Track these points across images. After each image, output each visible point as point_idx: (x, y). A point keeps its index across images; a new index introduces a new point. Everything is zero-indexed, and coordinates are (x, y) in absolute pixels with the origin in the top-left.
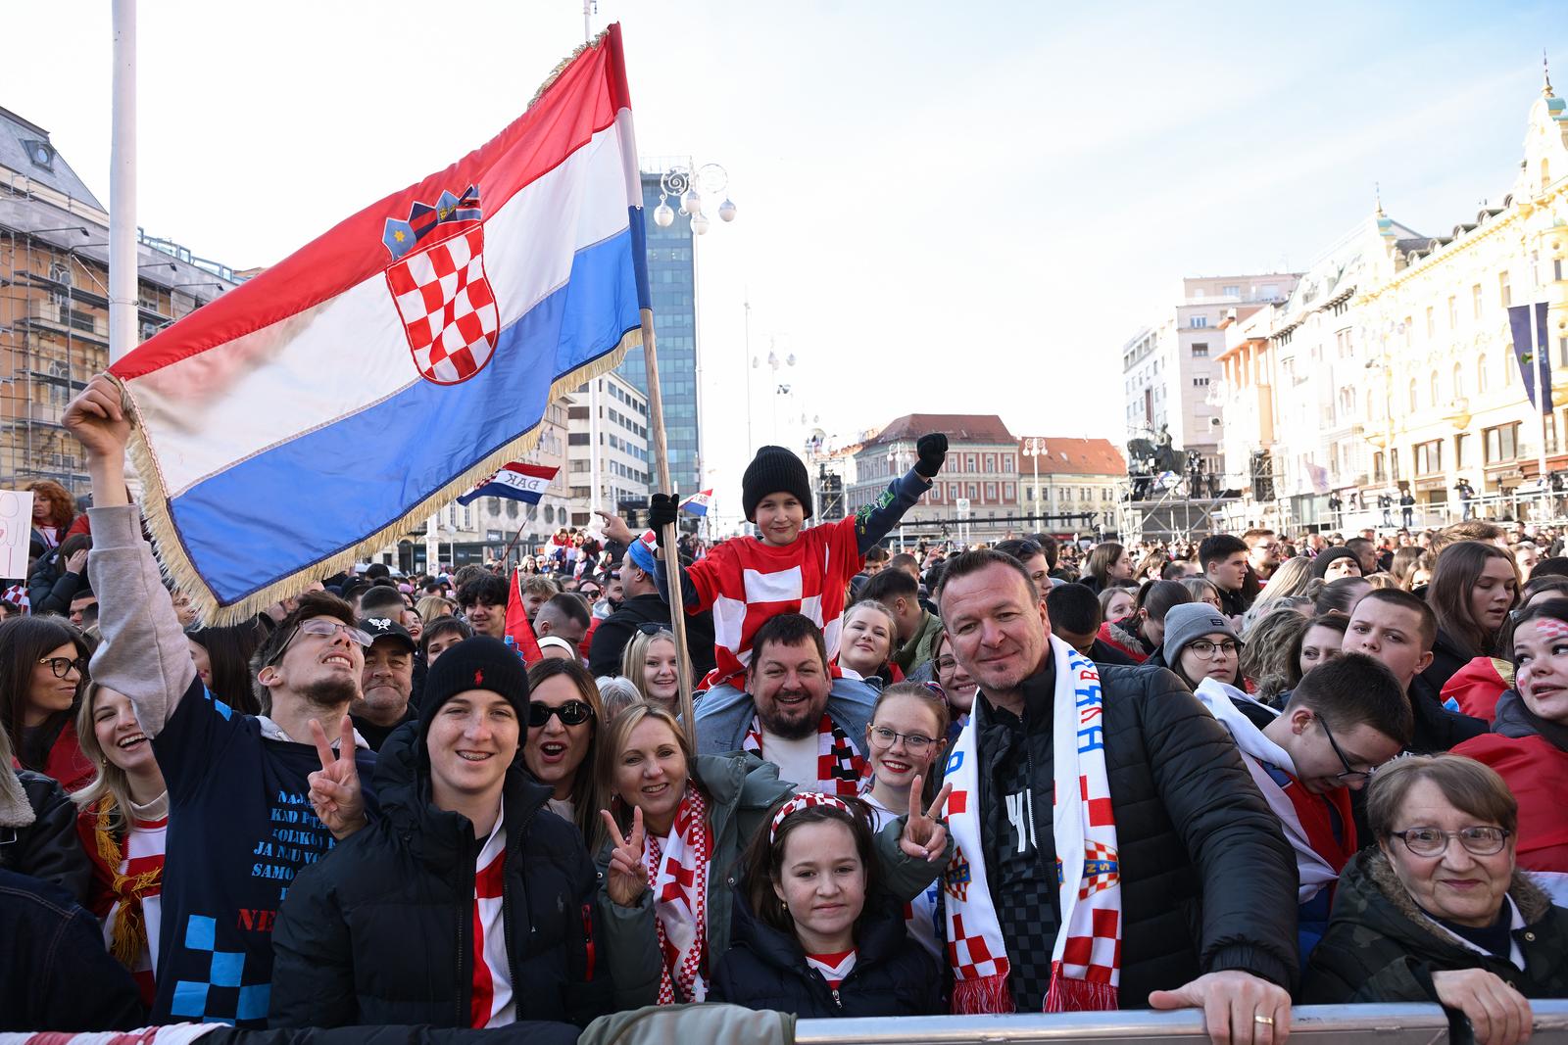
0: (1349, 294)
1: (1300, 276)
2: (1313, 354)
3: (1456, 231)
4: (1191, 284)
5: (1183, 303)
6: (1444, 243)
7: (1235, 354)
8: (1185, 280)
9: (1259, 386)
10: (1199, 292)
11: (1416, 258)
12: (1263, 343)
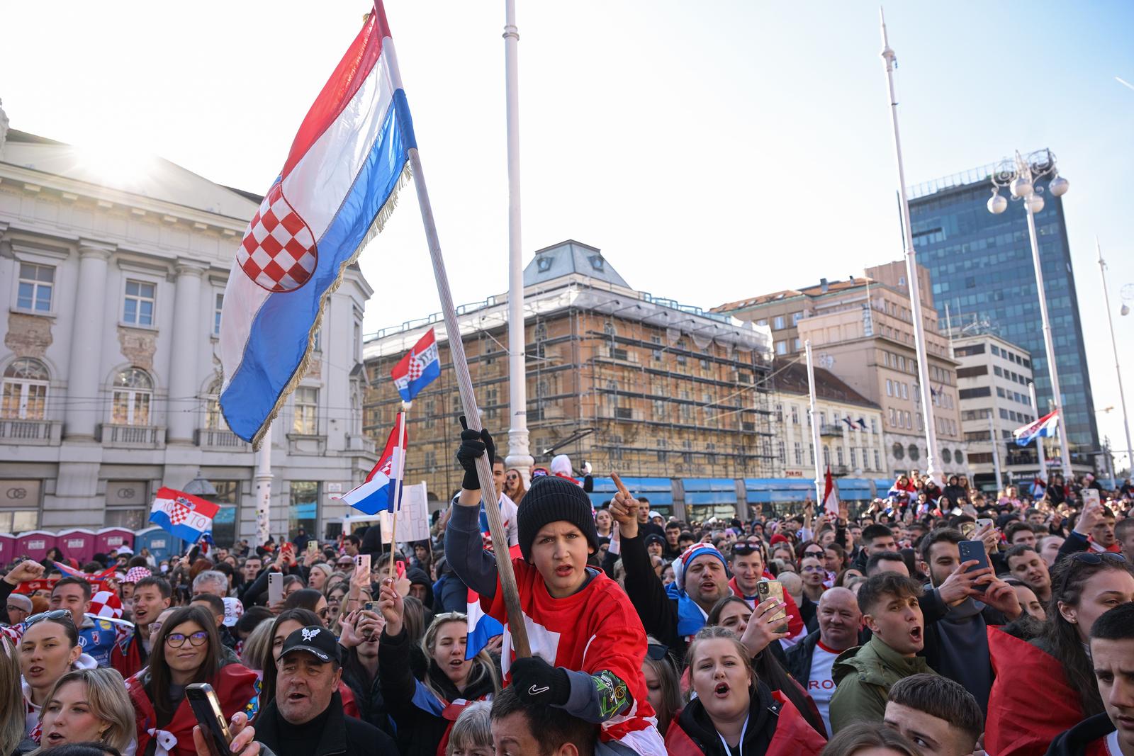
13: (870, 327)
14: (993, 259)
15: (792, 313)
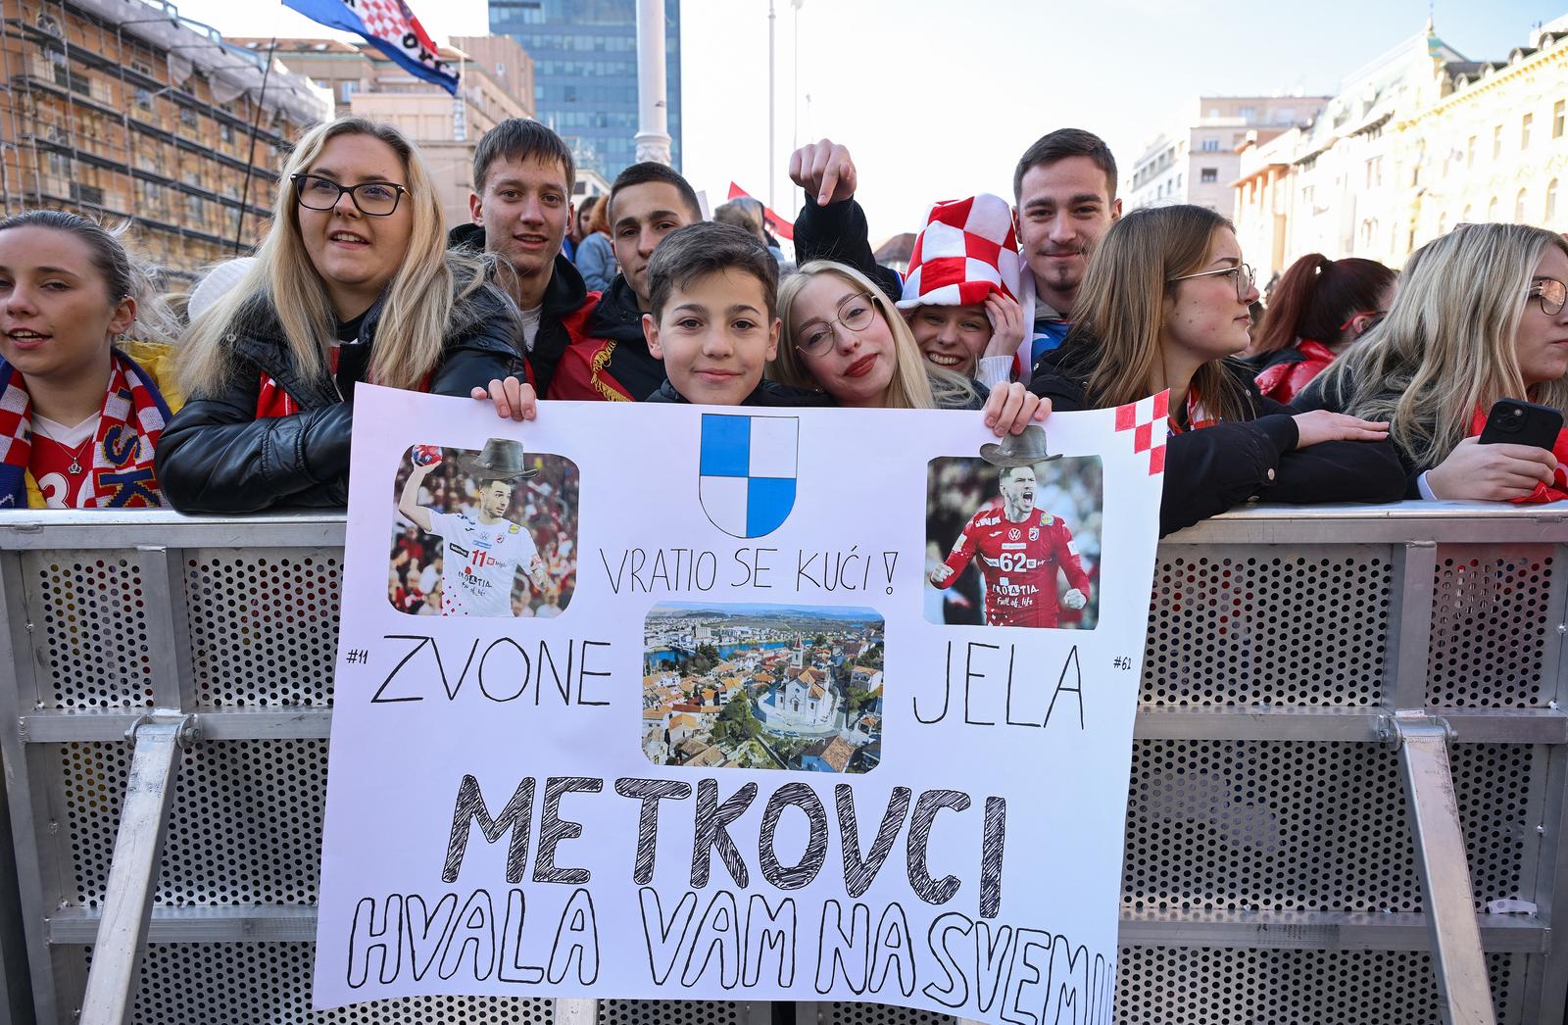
0: (1387, 118)
1: (1327, 99)
2: (1338, 182)
3: (1513, 54)
4: (1208, 104)
5: (1196, 125)
6: (1498, 67)
7: (1252, 180)
8: (1202, 99)
9: (1276, 215)
10: (1215, 112)
11: (1464, 82)
12: (1283, 170)
13: (462, 127)
14: (600, 69)
15: (342, 80)
